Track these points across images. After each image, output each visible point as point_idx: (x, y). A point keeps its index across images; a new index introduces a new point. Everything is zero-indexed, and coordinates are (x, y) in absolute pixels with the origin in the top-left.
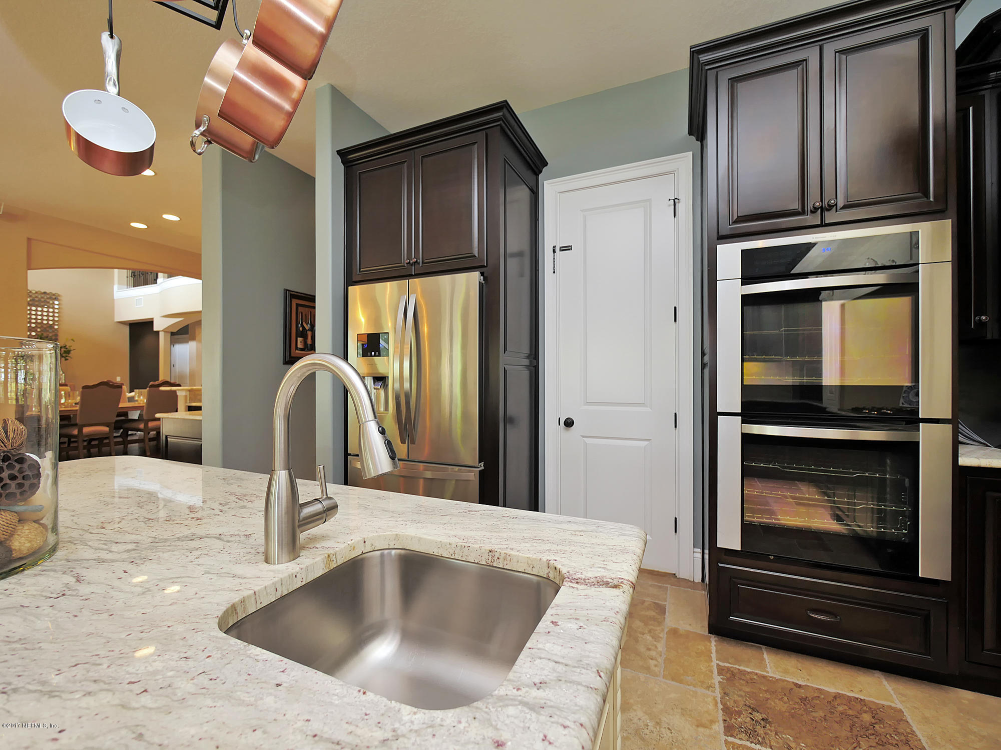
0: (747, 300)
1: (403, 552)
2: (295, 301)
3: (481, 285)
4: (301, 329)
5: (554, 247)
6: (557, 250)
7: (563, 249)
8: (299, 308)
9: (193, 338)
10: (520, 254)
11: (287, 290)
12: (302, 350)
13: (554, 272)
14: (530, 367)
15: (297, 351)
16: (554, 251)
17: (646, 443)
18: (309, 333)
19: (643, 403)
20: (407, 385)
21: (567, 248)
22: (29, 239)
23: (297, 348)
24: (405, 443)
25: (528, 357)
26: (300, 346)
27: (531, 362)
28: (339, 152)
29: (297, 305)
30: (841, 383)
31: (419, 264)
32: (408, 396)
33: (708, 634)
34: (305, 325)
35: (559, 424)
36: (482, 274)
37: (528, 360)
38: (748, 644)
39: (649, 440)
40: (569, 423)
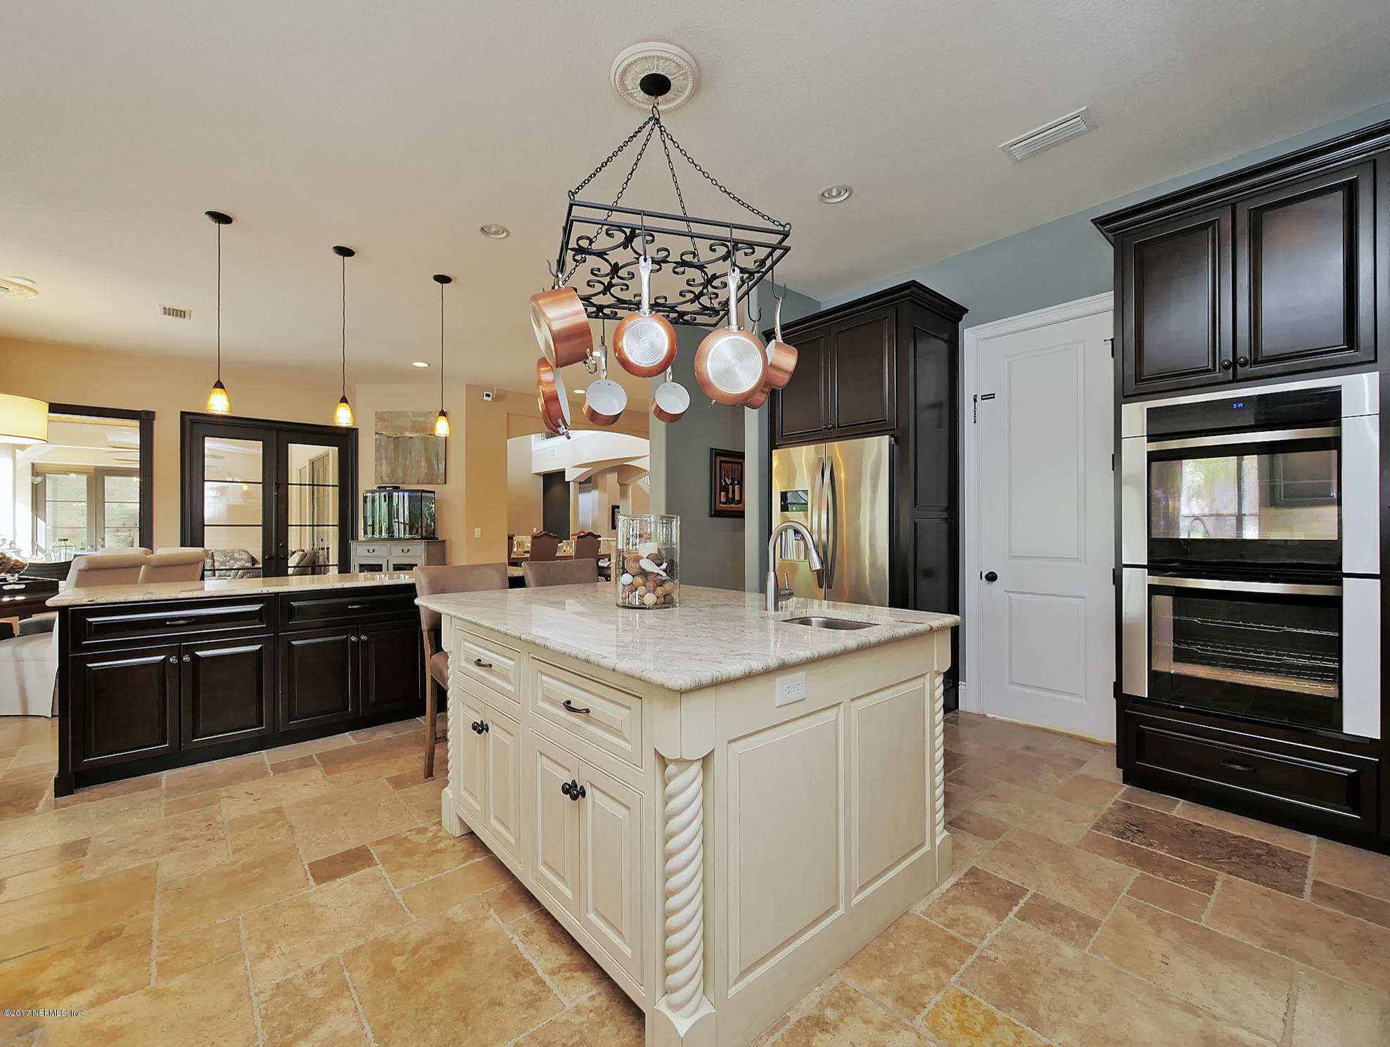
0: (1153, 457)
1: (825, 619)
2: (719, 459)
3: (891, 447)
4: (724, 484)
5: (976, 396)
6: (979, 399)
7: (984, 398)
8: (723, 464)
9: (595, 488)
10: (937, 405)
11: (713, 449)
12: (724, 503)
13: (975, 422)
14: (949, 520)
15: (721, 505)
16: (975, 401)
17: (1082, 600)
18: (730, 487)
19: (1076, 557)
20: (824, 537)
21: (992, 396)
22: (508, 414)
23: (720, 502)
24: (822, 588)
25: (945, 510)
26: (723, 500)
27: (949, 515)
28: (764, 333)
29: (721, 462)
30: (1237, 536)
31: (835, 428)
32: (825, 547)
33: (1122, 784)
34: (727, 480)
35: (981, 578)
36: (892, 436)
37: (946, 513)
38: (1161, 796)
39: (1084, 597)
40: (991, 577)
